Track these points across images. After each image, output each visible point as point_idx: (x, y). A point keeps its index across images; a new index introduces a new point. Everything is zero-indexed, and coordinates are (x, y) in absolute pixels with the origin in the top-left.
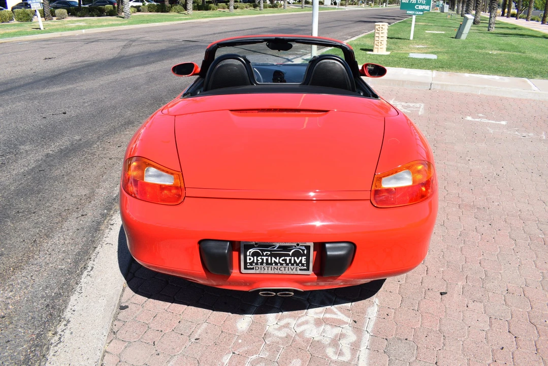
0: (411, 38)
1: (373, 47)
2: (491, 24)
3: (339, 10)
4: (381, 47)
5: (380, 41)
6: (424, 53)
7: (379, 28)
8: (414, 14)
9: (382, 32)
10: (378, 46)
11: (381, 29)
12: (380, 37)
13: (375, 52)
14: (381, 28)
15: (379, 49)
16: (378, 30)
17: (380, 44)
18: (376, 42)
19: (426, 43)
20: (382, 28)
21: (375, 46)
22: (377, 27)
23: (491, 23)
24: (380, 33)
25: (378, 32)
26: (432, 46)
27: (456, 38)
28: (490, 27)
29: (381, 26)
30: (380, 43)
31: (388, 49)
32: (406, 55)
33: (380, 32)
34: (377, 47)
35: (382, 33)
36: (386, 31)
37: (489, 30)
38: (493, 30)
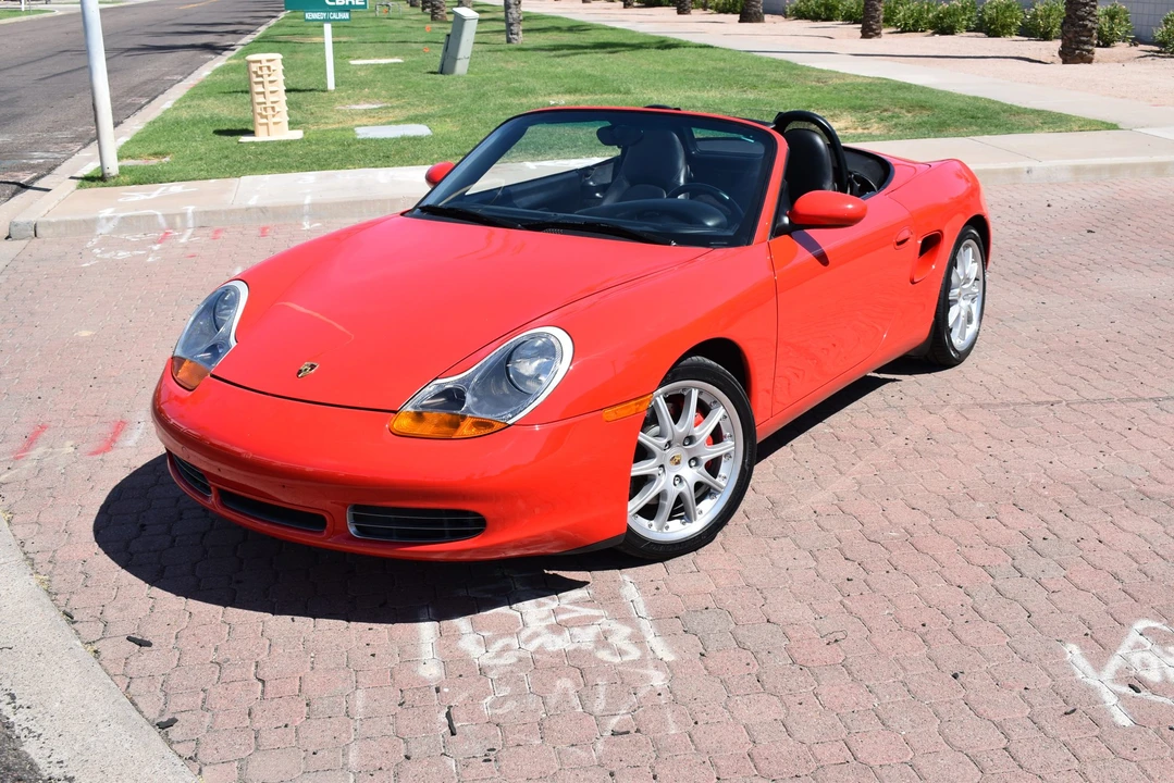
0: (331, 85)
1: (252, 121)
2: (512, 24)
3: (34, 17)
4: (275, 120)
5: (269, 104)
6: (390, 123)
7: (261, 68)
8: (327, 20)
9: (271, 78)
10: (266, 117)
11: (265, 71)
12: (267, 94)
13: (261, 136)
14: (265, 69)
15: (271, 125)
16: (258, 76)
17: (270, 112)
18: (258, 109)
19: (377, 96)
20: (269, 68)
21: (260, 120)
22: (254, 67)
23: (511, 21)
24: (266, 84)
25: (260, 79)
26: (395, 103)
27: (441, 72)
28: (509, 31)
29: (265, 64)
30: (270, 110)
31: (293, 124)
32: (348, 135)
33: (266, 79)
34: (264, 121)
35: (271, 82)
36: (279, 77)
37: (509, 41)
38: (521, 39)
